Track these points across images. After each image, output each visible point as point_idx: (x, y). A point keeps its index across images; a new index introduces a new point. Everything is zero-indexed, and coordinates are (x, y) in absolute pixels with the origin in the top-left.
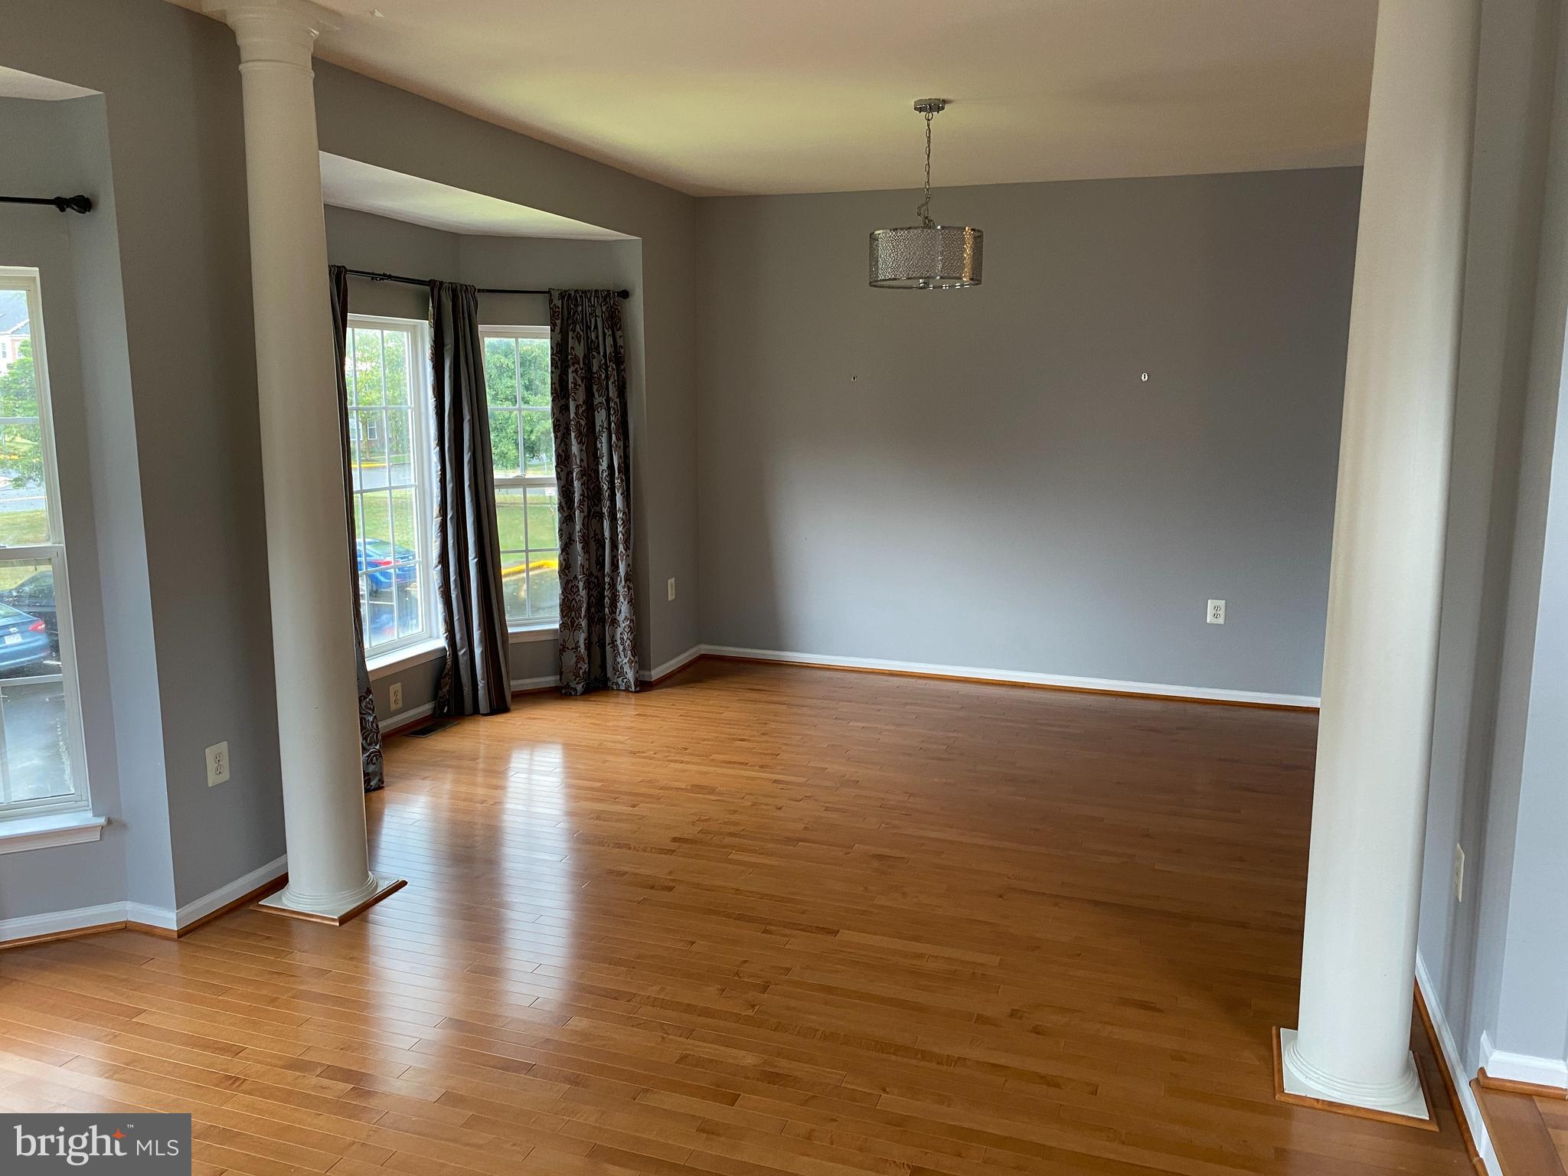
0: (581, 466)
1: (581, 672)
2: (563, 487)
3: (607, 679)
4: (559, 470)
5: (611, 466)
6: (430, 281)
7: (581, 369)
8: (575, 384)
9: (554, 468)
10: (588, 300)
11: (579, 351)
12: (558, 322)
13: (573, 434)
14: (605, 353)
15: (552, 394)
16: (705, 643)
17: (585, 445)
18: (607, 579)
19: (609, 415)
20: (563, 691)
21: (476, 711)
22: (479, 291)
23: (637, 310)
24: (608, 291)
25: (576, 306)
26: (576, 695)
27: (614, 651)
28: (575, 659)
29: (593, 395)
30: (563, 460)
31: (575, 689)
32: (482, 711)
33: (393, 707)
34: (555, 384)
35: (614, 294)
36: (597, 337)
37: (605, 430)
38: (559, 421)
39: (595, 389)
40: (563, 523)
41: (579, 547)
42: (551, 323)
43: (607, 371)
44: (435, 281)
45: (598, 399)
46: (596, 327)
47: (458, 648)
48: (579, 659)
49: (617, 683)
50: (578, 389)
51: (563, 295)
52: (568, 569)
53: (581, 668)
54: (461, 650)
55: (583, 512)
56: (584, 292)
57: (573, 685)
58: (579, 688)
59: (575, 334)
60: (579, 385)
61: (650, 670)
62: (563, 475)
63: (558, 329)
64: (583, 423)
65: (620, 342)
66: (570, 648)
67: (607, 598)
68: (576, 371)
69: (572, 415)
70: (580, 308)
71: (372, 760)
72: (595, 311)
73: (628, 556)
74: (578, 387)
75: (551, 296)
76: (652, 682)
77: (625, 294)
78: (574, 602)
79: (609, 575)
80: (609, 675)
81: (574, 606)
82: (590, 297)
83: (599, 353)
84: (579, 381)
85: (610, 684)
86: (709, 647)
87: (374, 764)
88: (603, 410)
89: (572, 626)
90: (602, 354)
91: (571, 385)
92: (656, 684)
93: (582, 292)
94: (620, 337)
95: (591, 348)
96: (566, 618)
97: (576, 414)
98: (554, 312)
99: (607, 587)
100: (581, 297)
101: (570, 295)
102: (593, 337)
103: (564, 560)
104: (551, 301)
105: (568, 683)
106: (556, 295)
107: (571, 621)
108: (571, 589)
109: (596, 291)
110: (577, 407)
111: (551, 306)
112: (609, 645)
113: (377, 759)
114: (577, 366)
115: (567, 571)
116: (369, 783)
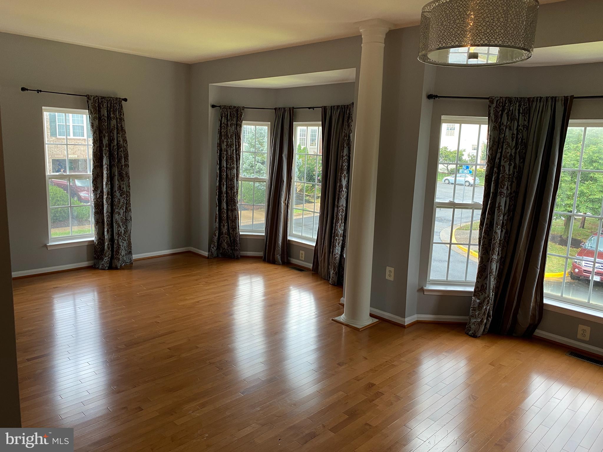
116: (470, 331)
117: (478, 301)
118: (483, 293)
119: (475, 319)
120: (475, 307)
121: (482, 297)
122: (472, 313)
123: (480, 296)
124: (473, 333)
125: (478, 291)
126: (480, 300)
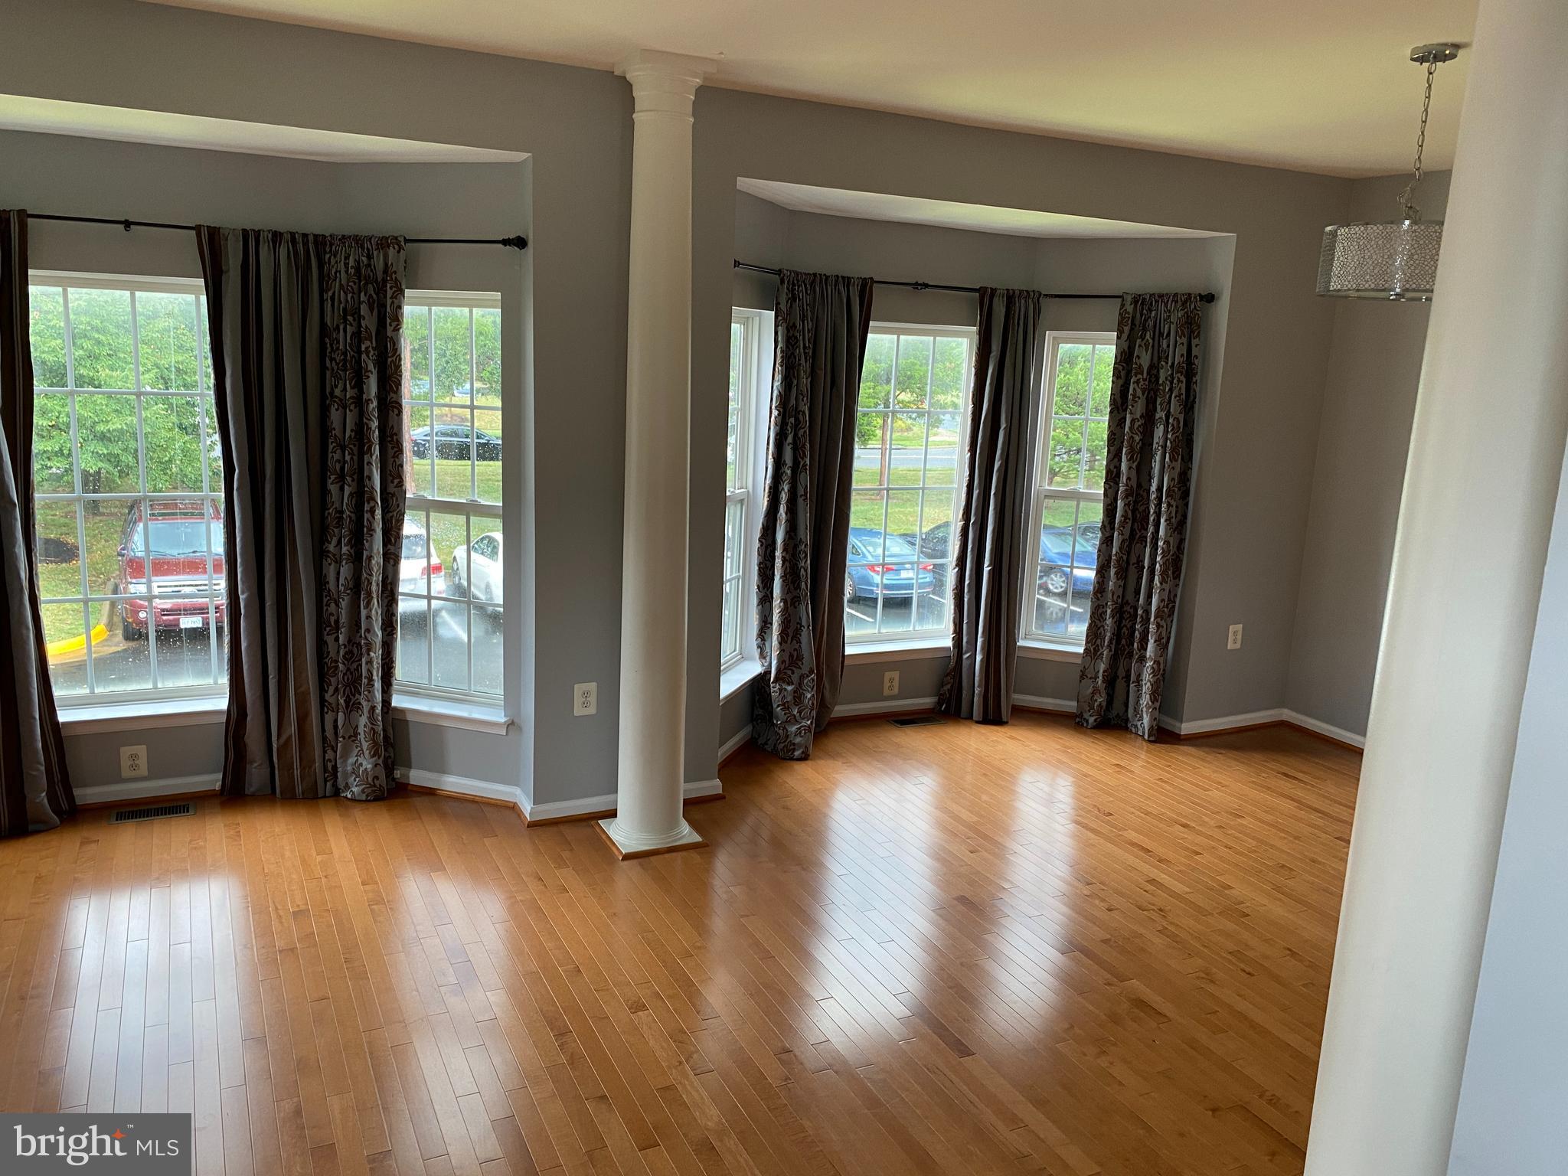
0: (1127, 485)
1: (1096, 704)
2: (1108, 505)
3: (1127, 720)
4: (1107, 486)
5: (1160, 489)
6: (981, 287)
7: (1144, 380)
8: (1134, 396)
9: (1103, 484)
10: (1165, 304)
11: (1145, 359)
12: (1127, 329)
13: (1124, 450)
14: (1173, 364)
15: (1111, 405)
16: (1292, 709)
17: (1136, 464)
18: (1140, 612)
19: (1166, 432)
20: (1077, 720)
21: (970, 717)
22: (1046, 295)
23: (1222, 314)
24: (1190, 294)
25: (1150, 311)
26: (1086, 727)
27: (1138, 690)
28: (1090, 690)
29: (1155, 410)
30: (1112, 476)
31: (1087, 722)
32: (975, 717)
33: (886, 692)
34: (1114, 395)
35: (1195, 298)
36: (1168, 346)
37: (1160, 448)
38: (1115, 434)
39: (1158, 403)
40: (1103, 543)
41: (1113, 571)
42: (1118, 329)
43: (1172, 383)
44: (986, 288)
45: (1160, 414)
46: (1169, 334)
47: (964, 651)
48: (1096, 691)
49: (1136, 726)
50: (1136, 402)
51: (1137, 300)
52: (1101, 593)
53: (1096, 700)
54: (966, 653)
55: (1122, 534)
56: (1161, 296)
57: (1086, 716)
58: (1091, 720)
59: (1144, 341)
60: (1139, 398)
61: (1181, 722)
62: (1110, 491)
63: (1125, 336)
64: (1137, 438)
65: (1195, 351)
66: (1089, 676)
67: (1137, 632)
68: (1137, 382)
69: (1127, 429)
70: (1153, 313)
71: (800, 732)
72: (1170, 316)
73: (1164, 590)
74: (1136, 399)
75: (1123, 300)
76: (1180, 735)
77: (1210, 298)
78: (1102, 629)
79: (1142, 608)
80: (1130, 716)
81: (1100, 634)
82: (1168, 301)
83: (1167, 363)
84: (1139, 393)
85: (1129, 725)
86: (1294, 714)
87: (802, 737)
88: (1162, 426)
89: (1095, 654)
90: (1170, 364)
91: (1130, 397)
92: (1185, 740)
93: (1159, 297)
94: (1196, 346)
95: (1159, 357)
96: (1090, 645)
97: (1131, 428)
98: (1124, 318)
99: (1139, 619)
100: (1156, 301)
101: (1144, 299)
102: (1165, 346)
103: (1098, 583)
104: (1123, 305)
105: (1081, 713)
106: (1129, 299)
107: (1094, 649)
108: (1101, 615)
109: (1176, 295)
110: (1133, 421)
111: (1122, 311)
112: (1133, 683)
113: (805, 733)
114: (1140, 376)
115: (1099, 595)
116: (794, 752)
117: (789, 688)
118: (794, 669)
119: (795, 725)
120: (787, 702)
121: (795, 678)
122: (785, 714)
123: (790, 677)
124: (803, 752)
125: (785, 669)
126: (793, 684)
